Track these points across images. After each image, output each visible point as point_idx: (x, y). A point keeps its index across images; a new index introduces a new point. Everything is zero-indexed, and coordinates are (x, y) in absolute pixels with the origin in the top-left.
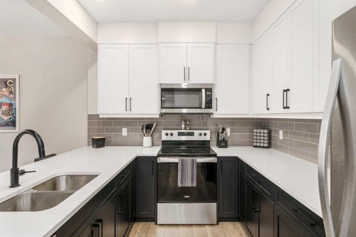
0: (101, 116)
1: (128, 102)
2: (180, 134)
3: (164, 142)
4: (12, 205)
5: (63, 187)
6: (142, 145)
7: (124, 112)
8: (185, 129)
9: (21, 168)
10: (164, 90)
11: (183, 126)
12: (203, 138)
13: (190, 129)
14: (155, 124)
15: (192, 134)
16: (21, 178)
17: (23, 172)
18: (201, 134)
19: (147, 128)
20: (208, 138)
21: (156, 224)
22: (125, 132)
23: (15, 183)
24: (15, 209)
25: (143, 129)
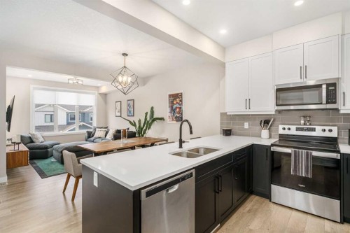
0: (228, 114)
1: (248, 102)
2: (298, 129)
3: (281, 136)
4: (179, 154)
5: (202, 151)
6: (260, 137)
7: (245, 110)
8: (305, 124)
9: (183, 139)
10: (278, 90)
11: (302, 122)
12: (327, 134)
13: (310, 125)
14: (272, 119)
15: (314, 130)
16: (183, 144)
17: (184, 142)
18: (324, 130)
19: (264, 123)
20: (334, 134)
21: (270, 201)
22: (246, 125)
23: (181, 147)
24: (181, 156)
25: (261, 124)
